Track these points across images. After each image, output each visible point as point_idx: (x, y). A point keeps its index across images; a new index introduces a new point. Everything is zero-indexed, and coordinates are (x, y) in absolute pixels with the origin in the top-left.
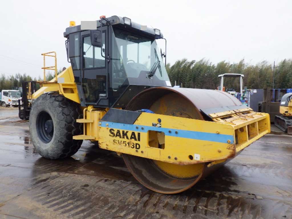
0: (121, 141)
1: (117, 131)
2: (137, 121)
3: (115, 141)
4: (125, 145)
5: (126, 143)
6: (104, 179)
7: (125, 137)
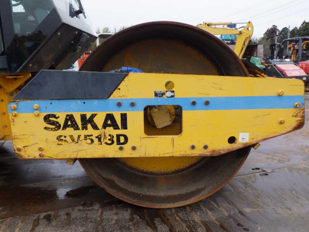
0: (79, 137)
1: (65, 117)
2: (117, 91)
3: (62, 138)
4: (89, 141)
5: (93, 138)
6: (42, 217)
7: (89, 126)
